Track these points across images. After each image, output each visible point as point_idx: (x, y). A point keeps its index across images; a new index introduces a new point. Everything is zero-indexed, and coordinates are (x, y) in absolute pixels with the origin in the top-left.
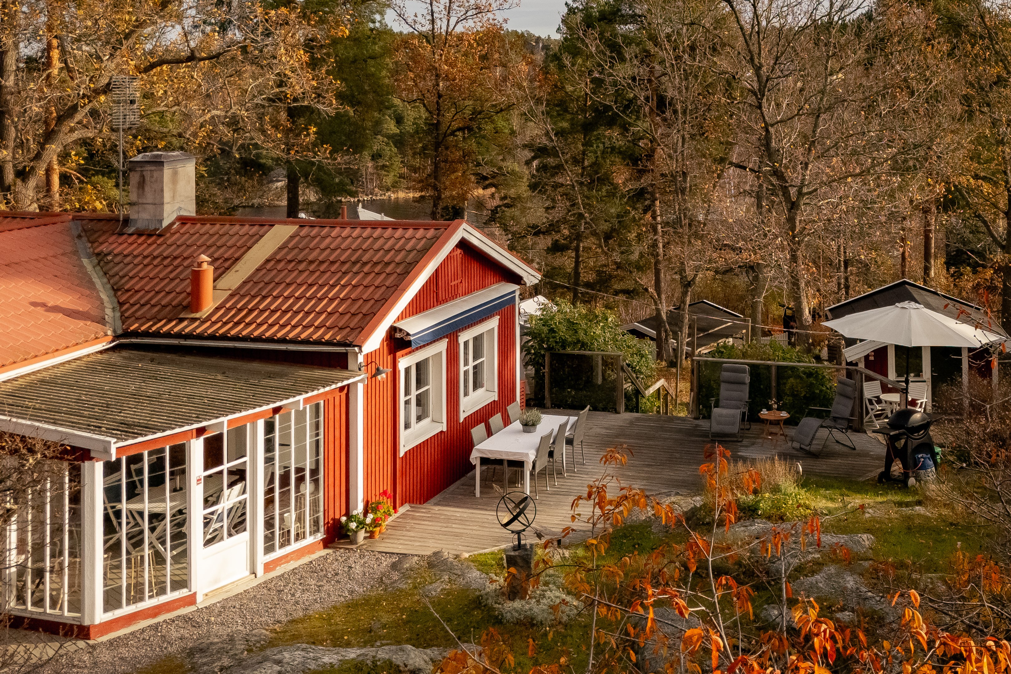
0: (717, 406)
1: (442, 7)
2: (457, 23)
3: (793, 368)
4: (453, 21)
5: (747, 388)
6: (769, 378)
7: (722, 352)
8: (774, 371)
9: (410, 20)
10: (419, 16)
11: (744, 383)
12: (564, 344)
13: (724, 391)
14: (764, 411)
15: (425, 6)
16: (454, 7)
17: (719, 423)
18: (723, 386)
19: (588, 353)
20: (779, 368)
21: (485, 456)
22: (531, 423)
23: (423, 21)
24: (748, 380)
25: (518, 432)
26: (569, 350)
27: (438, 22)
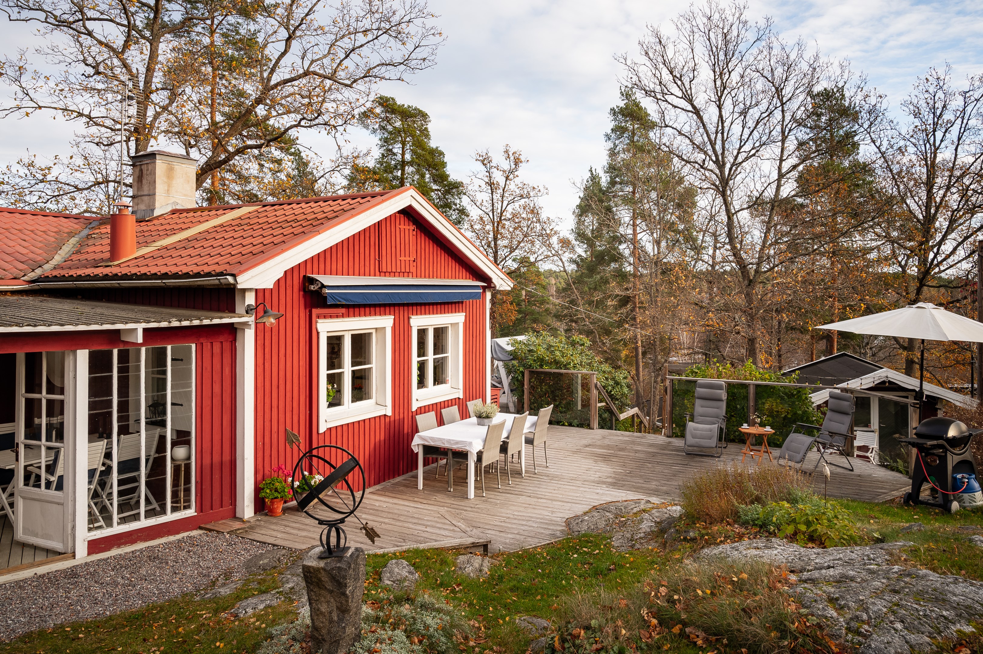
0: (692, 420)
1: (499, 195)
2: (508, 205)
3: (773, 387)
4: (505, 203)
5: (724, 405)
6: (746, 398)
7: (696, 373)
8: (752, 390)
9: (478, 204)
10: (484, 201)
11: (721, 400)
12: (541, 361)
13: (699, 407)
14: (745, 426)
15: (488, 195)
16: (506, 195)
17: (694, 437)
18: (698, 402)
19: (563, 371)
20: (757, 386)
21: (426, 443)
22: (484, 415)
23: (487, 205)
24: (724, 396)
25: (473, 424)
26: (546, 369)
27: (496, 204)
